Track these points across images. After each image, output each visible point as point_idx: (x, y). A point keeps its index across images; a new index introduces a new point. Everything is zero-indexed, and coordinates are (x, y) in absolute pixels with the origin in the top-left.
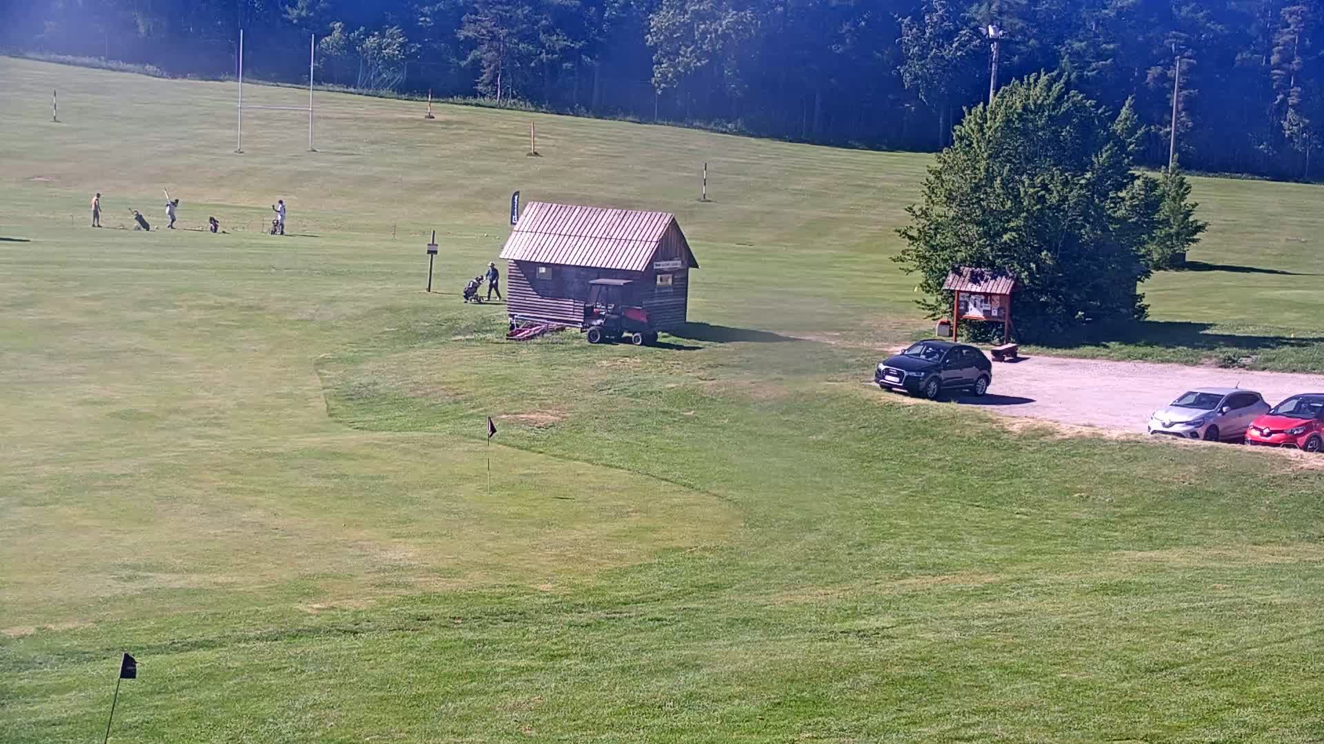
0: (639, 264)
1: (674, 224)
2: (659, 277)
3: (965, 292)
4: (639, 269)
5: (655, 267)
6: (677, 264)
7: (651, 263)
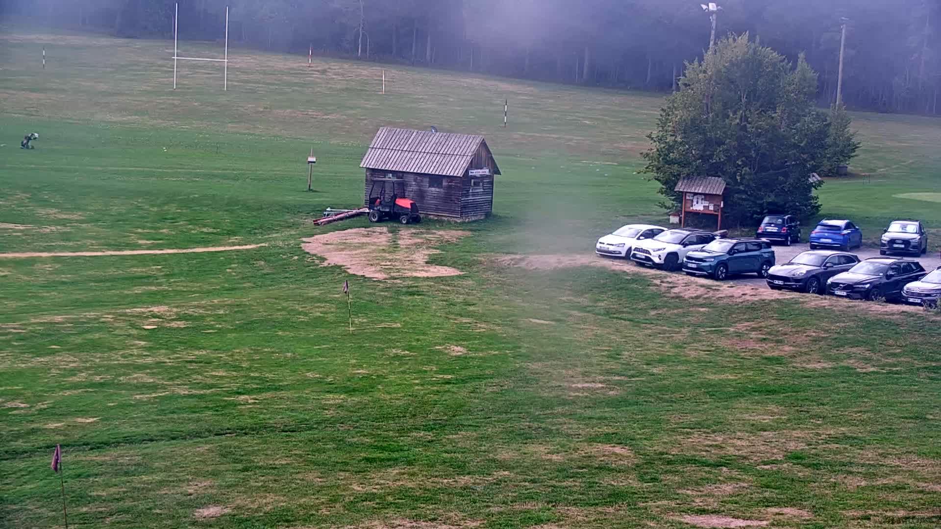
0: (459, 173)
1: (483, 144)
2: (473, 181)
3: (690, 193)
4: (459, 175)
5: (470, 174)
6: (486, 171)
7: (467, 171)
